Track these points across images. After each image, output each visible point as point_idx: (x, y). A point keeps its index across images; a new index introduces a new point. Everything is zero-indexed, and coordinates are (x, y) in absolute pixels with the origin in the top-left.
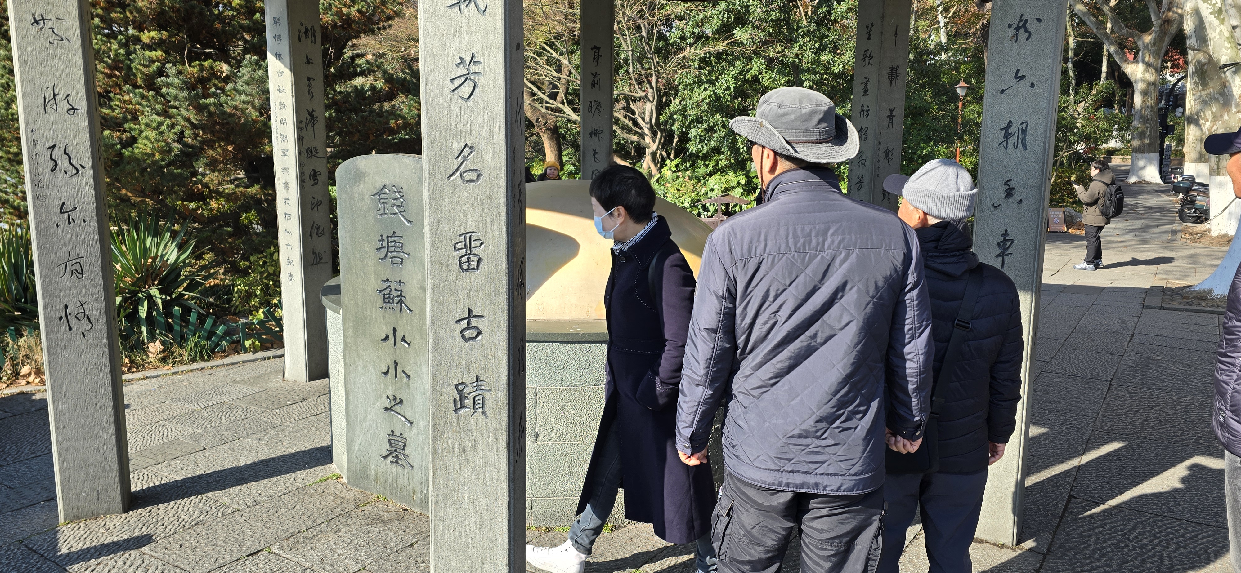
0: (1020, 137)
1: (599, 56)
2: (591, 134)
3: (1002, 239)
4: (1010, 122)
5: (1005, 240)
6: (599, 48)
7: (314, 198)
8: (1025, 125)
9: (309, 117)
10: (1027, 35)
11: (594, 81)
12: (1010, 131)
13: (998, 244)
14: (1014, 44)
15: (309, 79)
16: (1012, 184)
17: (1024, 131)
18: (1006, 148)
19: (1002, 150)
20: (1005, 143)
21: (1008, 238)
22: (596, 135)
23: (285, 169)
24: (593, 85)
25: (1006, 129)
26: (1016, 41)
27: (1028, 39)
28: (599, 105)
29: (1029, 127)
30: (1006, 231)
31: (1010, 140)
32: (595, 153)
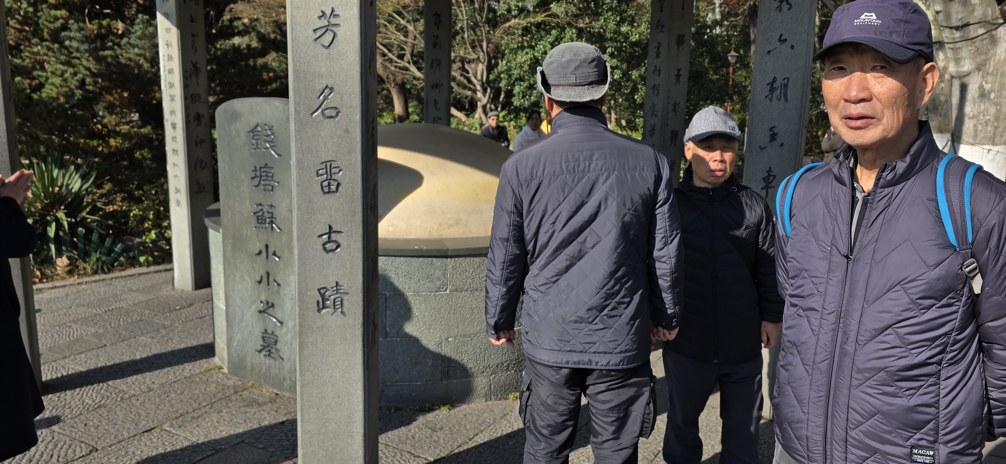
0: (783, 90)
1: (440, 22)
2: (433, 87)
3: (767, 175)
4: (775, 78)
5: (769, 175)
6: (439, 15)
7: (197, 137)
8: (786, 80)
9: (193, 68)
10: (789, 6)
11: (435, 42)
12: (775, 86)
13: (764, 179)
14: (779, 14)
15: (193, 35)
16: (775, 130)
17: (786, 86)
18: (771, 100)
19: (768, 102)
20: (770, 96)
21: (771, 174)
22: (437, 87)
23: (172, 112)
24: (435, 45)
25: (771, 84)
26: (780, 11)
27: (789, 9)
28: (439, 63)
29: (790, 82)
30: (770, 168)
31: (774, 94)
32: (436, 102)
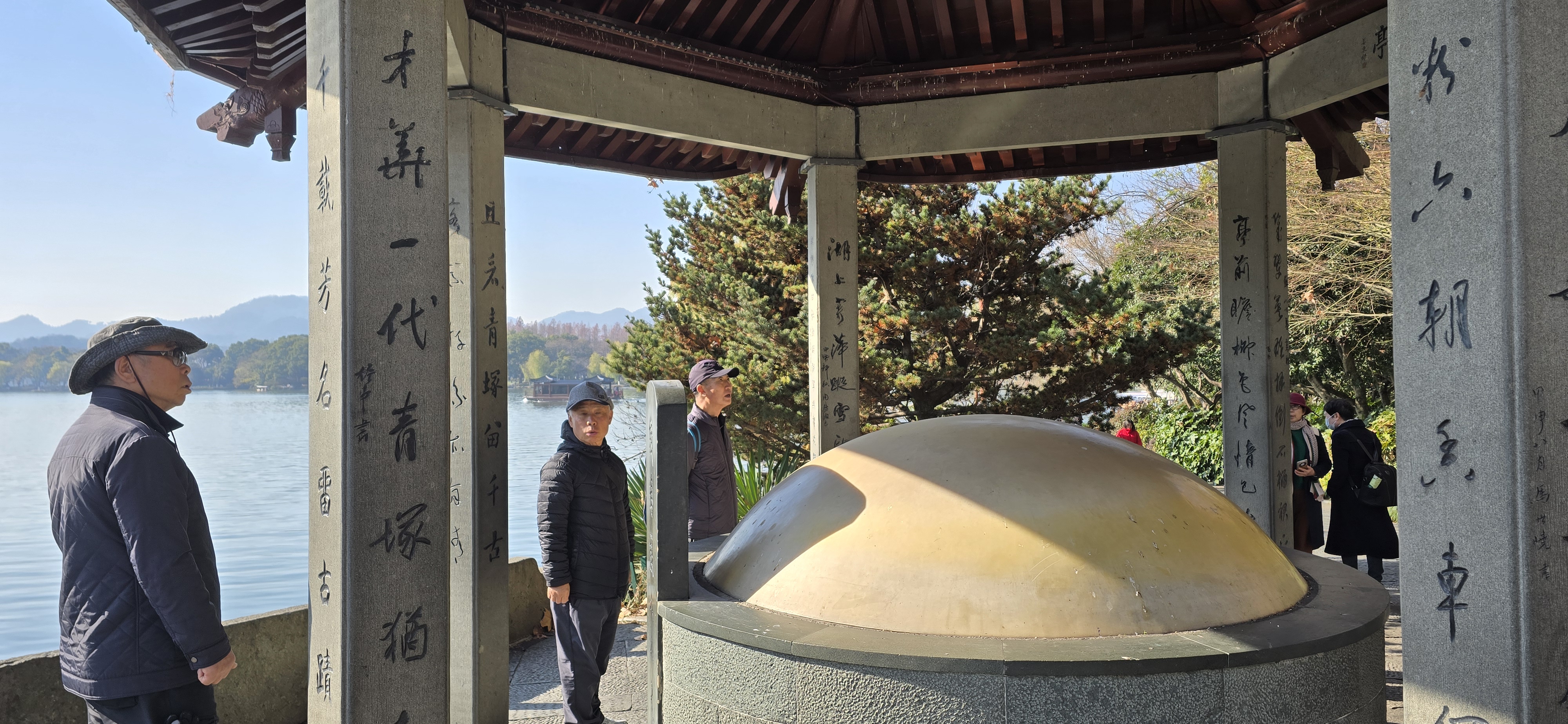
0: (1456, 317)
3: (1445, 565)
4: (1435, 284)
5: (1451, 568)
8: (1461, 287)
10: (1447, 80)
12: (1436, 306)
13: (1440, 576)
14: (1427, 107)
16: (1452, 431)
17: (1462, 303)
18: (1433, 345)
19: (1427, 351)
20: (1429, 334)
21: (1456, 564)
25: (1427, 301)
26: (1429, 100)
27: (1449, 90)
29: (1470, 294)
30: (1451, 545)
31: (1437, 326)
